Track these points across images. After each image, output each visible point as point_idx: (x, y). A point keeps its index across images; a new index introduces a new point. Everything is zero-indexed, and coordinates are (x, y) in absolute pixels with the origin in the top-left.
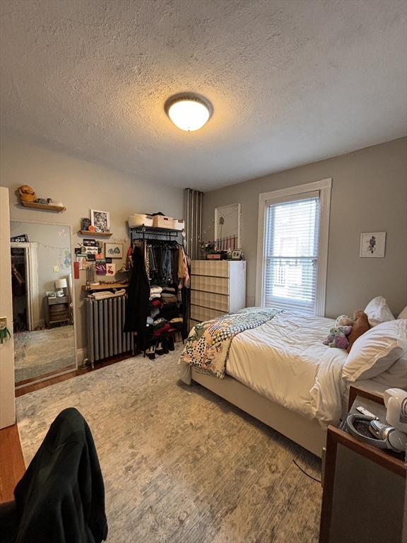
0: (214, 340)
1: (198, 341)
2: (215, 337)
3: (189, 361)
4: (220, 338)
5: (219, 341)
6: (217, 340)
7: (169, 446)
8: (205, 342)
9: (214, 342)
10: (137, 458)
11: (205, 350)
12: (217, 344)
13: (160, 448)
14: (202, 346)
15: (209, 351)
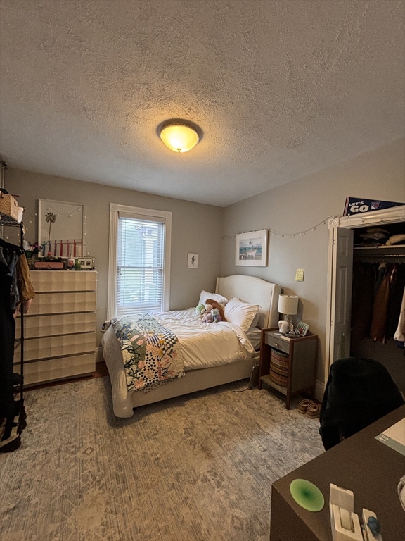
0: (164, 349)
1: (143, 360)
2: (163, 347)
3: (143, 385)
4: (169, 346)
5: (169, 348)
6: (166, 348)
7: (204, 449)
8: (153, 356)
9: (164, 352)
10: (209, 477)
11: (156, 363)
12: (168, 352)
13: (204, 456)
14: (152, 362)
15: (163, 362)
